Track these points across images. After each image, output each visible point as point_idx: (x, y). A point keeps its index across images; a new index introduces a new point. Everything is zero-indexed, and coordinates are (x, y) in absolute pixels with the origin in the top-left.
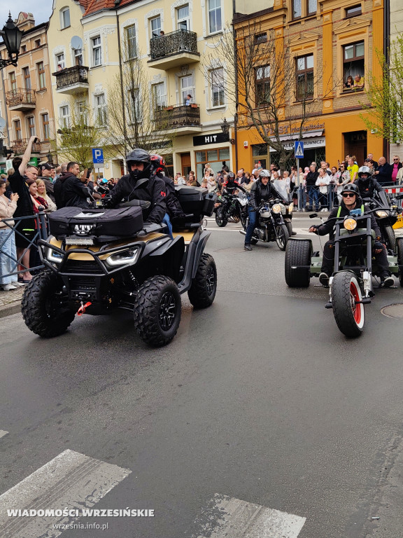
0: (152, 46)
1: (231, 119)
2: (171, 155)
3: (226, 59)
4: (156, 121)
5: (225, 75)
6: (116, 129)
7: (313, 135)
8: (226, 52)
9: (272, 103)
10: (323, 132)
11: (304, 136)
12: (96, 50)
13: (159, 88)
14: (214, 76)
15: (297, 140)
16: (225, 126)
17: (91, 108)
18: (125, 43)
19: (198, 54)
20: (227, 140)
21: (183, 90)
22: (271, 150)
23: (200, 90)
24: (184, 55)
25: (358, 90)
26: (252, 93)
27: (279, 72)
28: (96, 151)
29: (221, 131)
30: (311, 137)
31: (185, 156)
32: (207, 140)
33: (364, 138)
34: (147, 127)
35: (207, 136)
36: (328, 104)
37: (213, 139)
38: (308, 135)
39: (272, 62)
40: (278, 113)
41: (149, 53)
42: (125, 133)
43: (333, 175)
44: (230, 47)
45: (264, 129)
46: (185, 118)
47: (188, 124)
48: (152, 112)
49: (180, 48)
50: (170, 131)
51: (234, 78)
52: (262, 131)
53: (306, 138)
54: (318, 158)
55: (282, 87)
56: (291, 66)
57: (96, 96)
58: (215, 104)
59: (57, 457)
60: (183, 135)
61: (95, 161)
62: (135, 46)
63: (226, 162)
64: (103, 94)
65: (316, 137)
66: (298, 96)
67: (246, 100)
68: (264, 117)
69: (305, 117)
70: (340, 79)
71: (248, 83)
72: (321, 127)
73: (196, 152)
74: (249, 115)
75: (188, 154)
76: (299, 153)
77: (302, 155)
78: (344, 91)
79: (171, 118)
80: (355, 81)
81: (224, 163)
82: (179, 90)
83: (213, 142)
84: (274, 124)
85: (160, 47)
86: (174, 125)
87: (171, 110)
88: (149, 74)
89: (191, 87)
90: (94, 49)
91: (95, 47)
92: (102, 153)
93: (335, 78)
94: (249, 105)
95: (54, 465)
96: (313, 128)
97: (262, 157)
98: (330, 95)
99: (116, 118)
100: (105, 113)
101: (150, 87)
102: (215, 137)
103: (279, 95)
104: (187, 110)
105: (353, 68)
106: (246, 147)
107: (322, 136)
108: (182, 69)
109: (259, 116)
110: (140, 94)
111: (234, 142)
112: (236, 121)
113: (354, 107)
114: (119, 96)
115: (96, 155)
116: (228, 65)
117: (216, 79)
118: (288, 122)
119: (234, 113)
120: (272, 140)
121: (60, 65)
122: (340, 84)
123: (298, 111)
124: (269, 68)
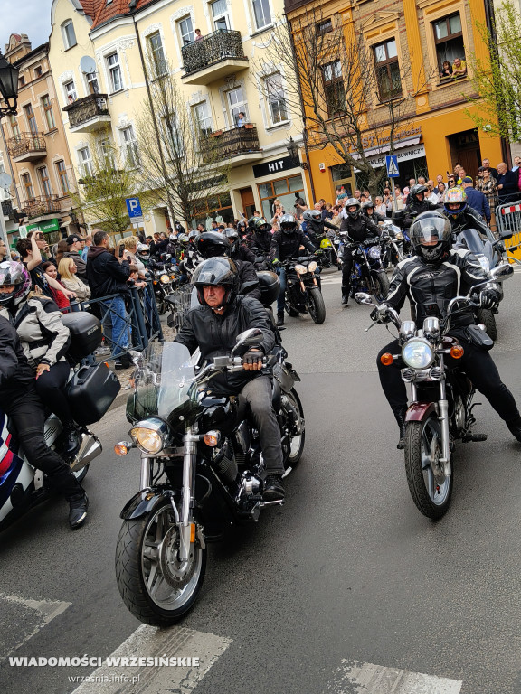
0: (185, 56)
1: (298, 137)
2: (227, 194)
3: (282, 62)
4: (202, 152)
5: (284, 83)
6: (153, 170)
7: (408, 144)
8: (281, 53)
9: (349, 110)
10: (421, 138)
11: (396, 147)
12: (114, 71)
13: (201, 109)
14: (270, 86)
15: (387, 153)
16: (292, 147)
17: (117, 147)
18: (150, 58)
19: (246, 59)
20: (297, 164)
21: (231, 107)
22: (356, 171)
23: (254, 104)
24: (228, 63)
25: (460, 77)
26: (321, 101)
27: (353, 69)
28: (131, 202)
29: (288, 155)
30: (406, 147)
31: (245, 192)
32: (271, 168)
33: (475, 139)
34: (192, 163)
35: (270, 163)
36: (422, 101)
37: (279, 166)
38: (402, 145)
39: (342, 57)
40: (359, 122)
41: (182, 66)
42: (165, 174)
43: (441, 193)
44: (286, 46)
45: (343, 146)
46: (239, 144)
47: (245, 150)
48: (196, 142)
49: (222, 54)
50: (223, 163)
51: (295, 85)
52: (341, 148)
53: (400, 149)
54: (418, 172)
55: (360, 88)
56: (369, 59)
57: (121, 130)
58: (276, 120)
59: (137, 631)
60: (240, 166)
61: (131, 215)
62: (163, 60)
63: (300, 193)
64: (130, 127)
65: (413, 145)
66: (382, 95)
67: (315, 112)
68: (341, 130)
69: (394, 122)
70: (434, 68)
71: (315, 90)
72: (417, 132)
73: (259, 185)
74: (322, 130)
75: (249, 189)
76: (393, 171)
77: (397, 172)
78: (441, 81)
79: (221, 146)
80: (454, 66)
81: (297, 195)
82: (227, 109)
83: (280, 170)
84: (355, 137)
85: (195, 56)
86: (227, 155)
87: (220, 136)
88: (186, 92)
89: (242, 102)
90: (111, 70)
91: (111, 67)
92: (139, 203)
93: (427, 67)
94: (320, 118)
95: (135, 643)
96: (406, 134)
97: (345, 181)
98: (424, 89)
99: (151, 157)
100: (136, 151)
101: (189, 111)
102: (281, 163)
103: (357, 99)
104: (240, 134)
105: (450, 50)
106: (323, 171)
107: (421, 144)
108: (227, 81)
109: (335, 130)
110: (177, 121)
111: (307, 166)
112: (305, 140)
113: (456, 101)
114: (151, 128)
115: (132, 207)
116: (287, 69)
117: (273, 91)
118: (373, 131)
119: (302, 130)
120: (355, 158)
121: (71, 97)
122: (435, 74)
123: (385, 115)
124: (339, 65)
